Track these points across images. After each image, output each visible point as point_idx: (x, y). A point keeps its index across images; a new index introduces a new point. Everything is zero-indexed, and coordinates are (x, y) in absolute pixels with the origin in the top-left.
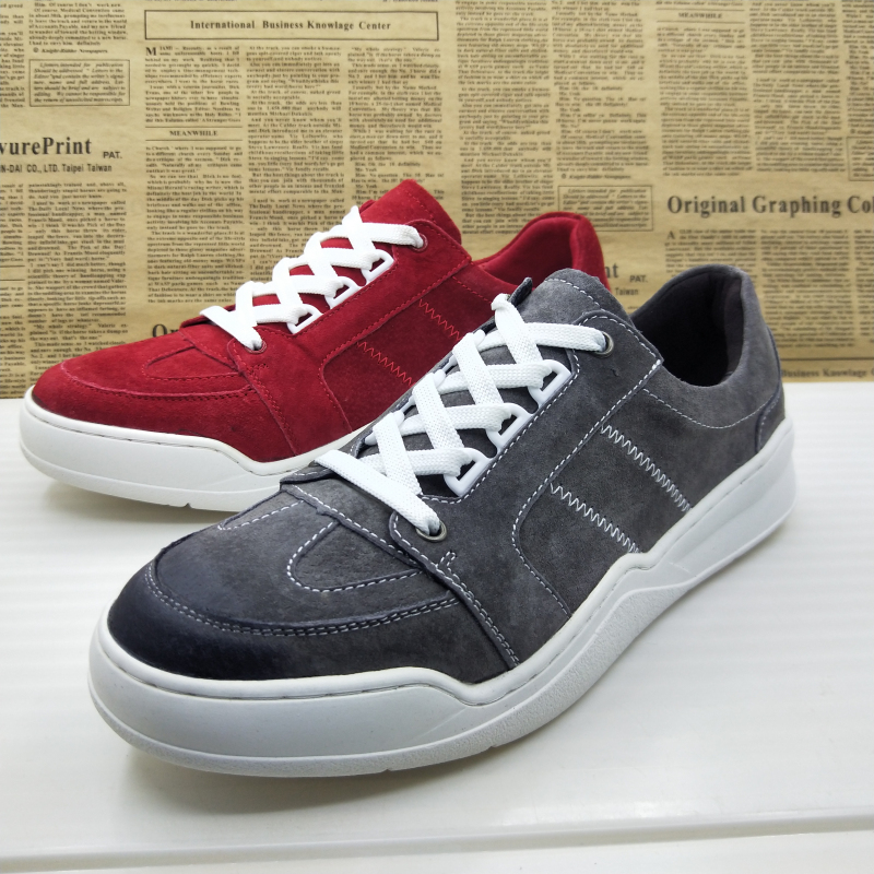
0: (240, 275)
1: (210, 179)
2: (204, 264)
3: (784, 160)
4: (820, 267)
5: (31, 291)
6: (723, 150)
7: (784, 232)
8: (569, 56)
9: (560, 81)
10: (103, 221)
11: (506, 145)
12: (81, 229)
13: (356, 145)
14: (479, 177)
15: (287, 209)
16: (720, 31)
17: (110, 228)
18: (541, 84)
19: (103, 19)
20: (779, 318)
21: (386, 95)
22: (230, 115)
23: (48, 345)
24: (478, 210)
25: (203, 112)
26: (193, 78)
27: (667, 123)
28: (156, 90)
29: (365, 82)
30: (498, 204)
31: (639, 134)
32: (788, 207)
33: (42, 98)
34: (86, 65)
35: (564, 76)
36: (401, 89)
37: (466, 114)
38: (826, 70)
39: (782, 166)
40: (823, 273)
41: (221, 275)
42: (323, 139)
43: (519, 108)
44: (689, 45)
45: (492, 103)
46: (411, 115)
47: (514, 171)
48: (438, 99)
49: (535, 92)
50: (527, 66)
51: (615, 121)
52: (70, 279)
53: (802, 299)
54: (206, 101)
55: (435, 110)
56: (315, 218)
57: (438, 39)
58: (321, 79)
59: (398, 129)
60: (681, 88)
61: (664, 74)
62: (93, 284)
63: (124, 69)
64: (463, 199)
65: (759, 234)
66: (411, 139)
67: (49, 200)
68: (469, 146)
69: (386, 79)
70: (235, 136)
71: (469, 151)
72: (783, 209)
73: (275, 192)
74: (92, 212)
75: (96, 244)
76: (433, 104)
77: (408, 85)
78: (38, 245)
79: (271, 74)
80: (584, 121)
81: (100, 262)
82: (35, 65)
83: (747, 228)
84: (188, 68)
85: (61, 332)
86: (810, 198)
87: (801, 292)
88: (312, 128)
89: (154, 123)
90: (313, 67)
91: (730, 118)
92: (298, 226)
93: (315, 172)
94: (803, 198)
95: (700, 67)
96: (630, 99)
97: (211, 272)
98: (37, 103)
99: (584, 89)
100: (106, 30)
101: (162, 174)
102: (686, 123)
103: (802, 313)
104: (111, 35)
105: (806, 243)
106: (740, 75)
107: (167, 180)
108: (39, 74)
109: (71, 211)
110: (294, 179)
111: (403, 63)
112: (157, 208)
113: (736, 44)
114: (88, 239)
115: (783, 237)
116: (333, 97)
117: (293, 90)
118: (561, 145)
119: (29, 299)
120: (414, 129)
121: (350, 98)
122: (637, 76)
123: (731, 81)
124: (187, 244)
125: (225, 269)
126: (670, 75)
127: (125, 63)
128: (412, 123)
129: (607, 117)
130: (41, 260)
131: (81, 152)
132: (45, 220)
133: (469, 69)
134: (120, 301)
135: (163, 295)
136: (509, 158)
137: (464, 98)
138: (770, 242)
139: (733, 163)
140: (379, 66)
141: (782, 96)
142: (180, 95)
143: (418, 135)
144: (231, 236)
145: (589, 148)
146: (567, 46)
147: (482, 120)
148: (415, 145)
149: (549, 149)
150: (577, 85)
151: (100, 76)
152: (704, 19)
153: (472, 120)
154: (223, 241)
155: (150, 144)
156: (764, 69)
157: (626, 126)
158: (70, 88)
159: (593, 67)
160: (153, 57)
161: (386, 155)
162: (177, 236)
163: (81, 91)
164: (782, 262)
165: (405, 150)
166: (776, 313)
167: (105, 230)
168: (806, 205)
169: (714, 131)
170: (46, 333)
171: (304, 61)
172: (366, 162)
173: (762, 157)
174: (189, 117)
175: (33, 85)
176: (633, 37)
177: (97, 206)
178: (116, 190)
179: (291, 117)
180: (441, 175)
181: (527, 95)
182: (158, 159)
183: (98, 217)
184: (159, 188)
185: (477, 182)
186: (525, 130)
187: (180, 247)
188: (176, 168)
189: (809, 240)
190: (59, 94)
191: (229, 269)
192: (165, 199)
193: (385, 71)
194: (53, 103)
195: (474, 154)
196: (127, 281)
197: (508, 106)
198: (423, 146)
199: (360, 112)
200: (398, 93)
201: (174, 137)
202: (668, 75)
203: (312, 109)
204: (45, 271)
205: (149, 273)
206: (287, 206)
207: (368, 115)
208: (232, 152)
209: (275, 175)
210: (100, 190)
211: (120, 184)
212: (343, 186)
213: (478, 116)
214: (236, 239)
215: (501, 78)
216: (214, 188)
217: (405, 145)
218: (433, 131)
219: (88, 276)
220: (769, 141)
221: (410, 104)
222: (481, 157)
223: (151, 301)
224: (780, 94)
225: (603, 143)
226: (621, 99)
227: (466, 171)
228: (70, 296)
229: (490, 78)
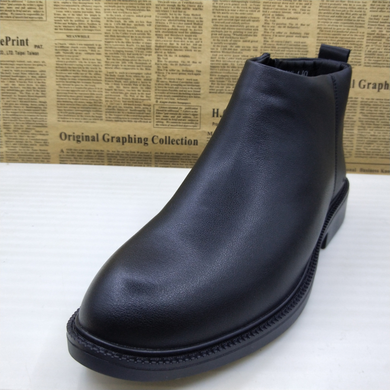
0: (100, 110)
1: (86, 61)
2: (83, 104)
3: (380, 61)
5: (4, 114)
7: (373, 99)
9: (265, 13)
10: (36, 81)
11: (234, 48)
12: (26, 84)
13: (158, 45)
14: (219, 64)
15: (123, 78)
17: (39, 84)
18: (256, 14)
20: (363, 143)
21: (175, 19)
22: (96, 27)
23: (13, 139)
24: (217, 81)
25: (82, 26)
26: (77, 7)
27: (320, 38)
28: (59, 13)
29: (164, 11)
30: (228, 79)
31: (304, 44)
32: (377, 86)
33: (4, 15)
35: (268, 10)
36: (183, 16)
37: (215, 30)
39: (377, 65)
41: (91, 110)
42: (141, 42)
43: (242, 28)
45: (229, 25)
46: (187, 30)
47: (237, 62)
48: (201, 21)
49: (252, 19)
50: (249, 4)
51: (292, 37)
52: (21, 109)
53: (376, 134)
54: (84, 20)
55: (199, 27)
56: (137, 82)
58: (142, 9)
59: (180, 37)
60: (329, 19)
61: (321, 11)
62: (32, 111)
63: (43, 1)
64: (211, 75)
65: (360, 100)
66: (186, 43)
67: (10, 69)
68: (216, 48)
69: (175, 10)
70: (98, 39)
71: (215, 50)
72: (374, 87)
73: (118, 68)
74: (30, 76)
75: (33, 92)
76: (198, 24)
77: (187, 13)
78: (6, 91)
79: (116, 5)
80: (276, 36)
81: (35, 101)
83: (354, 97)
84: (75, 1)
85: (19, 134)
86: (389, 82)
87: (376, 130)
88: (137, 35)
89: (59, 31)
90: (137, 2)
91: (353, 37)
92: (128, 86)
93: (138, 59)
94: (386, 82)
95: (341, 8)
96: (302, 25)
97: (87, 108)
98: (2, 18)
99: (278, 18)
101: (63, 57)
102: (330, 39)
103: (375, 141)
105: (384, 105)
106: (362, 13)
107: (66, 60)
109: (20, 75)
110: (127, 62)
111: (184, 1)
112: (61, 75)
114: (29, 89)
115: (372, 102)
116: (148, 19)
117: (127, 14)
118: (263, 49)
119: (3, 118)
120: (188, 37)
121: (156, 20)
122: (307, 12)
123: (357, 16)
124: (76, 94)
125: (93, 107)
126: (325, 12)
128: (187, 34)
129: (288, 34)
130: (8, 98)
131: (24, 45)
132: (8, 79)
133: (218, 5)
134: (45, 120)
135: (64, 118)
136: (235, 54)
137: (214, 21)
138: (364, 104)
140: (172, 2)
141: (384, 25)
142: (71, 16)
143: (189, 40)
144: (97, 90)
145: (277, 51)
147: (223, 33)
148: (188, 46)
149: (256, 50)
150: (275, 16)
151: (31, 5)
153: (218, 33)
154: (92, 92)
155: (57, 42)
156: (376, 10)
157: (298, 39)
158: (17, 11)
159: (284, 6)
161: (173, 51)
162: (70, 89)
163: (22, 13)
164: (369, 115)
165: (183, 48)
166: (362, 141)
167: (37, 85)
168: (386, 86)
169: (344, 44)
170: (12, 133)
172: (163, 54)
173: (367, 59)
174: (76, 28)
177: (33, 73)
178: (41, 65)
179: (126, 29)
180: (200, 63)
181: (248, 21)
182: (61, 49)
183: (33, 78)
184: (62, 65)
185: (218, 67)
186: (245, 40)
187: (72, 95)
188: (69, 55)
190: (12, 14)
191: (96, 107)
192: (64, 70)
193: (175, 5)
194: (10, 19)
195: (218, 52)
196: (48, 111)
197: (237, 26)
198: (192, 47)
199: (161, 27)
200: (181, 18)
201: (68, 38)
202: (323, 12)
203: (137, 25)
204: (10, 104)
205: (58, 107)
206: (123, 76)
207: (165, 29)
208: (97, 47)
209: (117, 59)
210: (34, 65)
211: (43, 62)
212: (151, 66)
213: (221, 31)
214: (98, 91)
215: (234, 10)
216: (88, 65)
217: (183, 46)
218: (197, 39)
219: (30, 107)
220: (372, 50)
221: (187, 24)
222: (221, 54)
223: (59, 121)
224: (382, 24)
225: (285, 48)
226: (297, 24)
227: (213, 61)
228: (22, 117)
229: (229, 10)
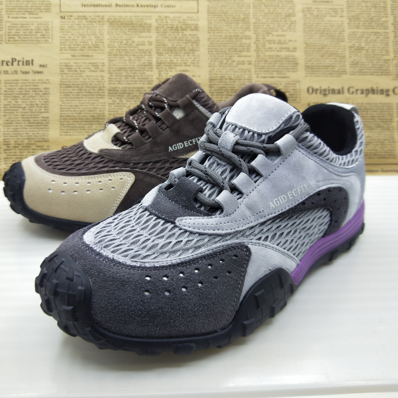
0: (103, 123)
1: (90, 78)
2: (86, 118)
3: (362, 70)
4: (380, 121)
5: (5, 130)
6: (333, 65)
7: (362, 104)
8: (260, 21)
9: (256, 32)
10: (39, 97)
11: (230, 62)
12: (29, 101)
13: (159, 62)
14: (217, 77)
16: (332, 9)
17: (42, 101)
18: (247, 33)
19: (41, 3)
21: (173, 39)
22: (100, 48)
23: (13, 155)
24: (216, 93)
25: (87, 46)
26: (81, 31)
27: (307, 52)
28: (65, 36)
29: (164, 32)
30: (226, 90)
31: (293, 57)
32: (365, 92)
33: (11, 39)
34: (32, 24)
35: (258, 30)
36: (181, 36)
37: (211, 47)
38: (382, 28)
39: (361, 73)
40: (381, 123)
41: (94, 123)
42: (143, 59)
43: (236, 45)
44: (317, 16)
45: (224, 42)
46: (185, 48)
47: (234, 74)
48: (198, 40)
49: (244, 37)
50: (240, 25)
51: (282, 51)
52: (23, 125)
53: (371, 136)
54: (89, 41)
55: (197, 45)
56: (139, 96)
57: (198, 12)
58: (143, 31)
59: (179, 54)
60: (313, 36)
61: (305, 29)
62: (34, 127)
63: (50, 26)
64: (210, 87)
66: (185, 59)
67: (14, 87)
68: (213, 63)
69: (174, 31)
70: (102, 58)
71: (212, 65)
72: (362, 93)
73: (121, 84)
74: (34, 93)
75: (35, 108)
76: (195, 43)
77: (184, 34)
78: (9, 108)
79: (119, 28)
80: (267, 51)
81: (37, 116)
82: (8, 24)
84: (80, 26)
85: (19, 149)
86: (375, 88)
87: (370, 132)
88: (139, 54)
89: (64, 51)
90: (139, 25)
91: (337, 50)
92: (131, 100)
93: (140, 75)
94: (372, 88)
96: (290, 41)
97: (90, 122)
98: (9, 42)
99: (267, 36)
100: (41, 8)
101: (68, 75)
102: (316, 52)
104: (44, 10)
105: (373, 109)
106: (341, 30)
107: (70, 78)
108: (10, 28)
109: (24, 92)
110: (130, 78)
111: (182, 23)
112: (65, 91)
113: (339, 15)
115: (362, 106)
116: (148, 39)
117: (129, 36)
118: (256, 62)
119: (4, 134)
120: (186, 55)
121: (157, 40)
122: (292, 30)
123: (337, 33)
124: (79, 108)
125: (96, 120)
126: (309, 30)
127: (50, 23)
128: (186, 52)
129: (278, 49)
130: (10, 115)
131: (29, 65)
132: (12, 97)
133: (213, 26)
134: (46, 135)
135: (67, 132)
136: (232, 68)
137: (210, 40)
139: (338, 71)
140: (170, 25)
141: (361, 40)
142: (76, 38)
143: (188, 57)
144: (100, 104)
145: (269, 64)
146: (260, 16)
147: (219, 50)
148: (187, 62)
149: (250, 64)
150: (264, 34)
151: (38, 30)
152: (325, 3)
153: (214, 50)
154: (96, 107)
155: (62, 61)
156: (353, 27)
157: (287, 54)
158: (25, 35)
159: (272, 26)
160: (63, 20)
161: (173, 67)
162: (74, 104)
163: (30, 36)
165: (182, 64)
167: (40, 102)
168: (373, 91)
169: (329, 56)
170: (11, 150)
171: (135, 23)
172: (164, 70)
173: (352, 68)
174: (80, 48)
175: (7, 34)
176: (291, 11)
177: (36, 90)
178: (46, 83)
179: (128, 49)
180: (199, 76)
181: (240, 39)
182: (66, 68)
183: (37, 95)
184: (66, 82)
185: (216, 79)
186: (239, 55)
187: (75, 110)
188: (73, 72)
189: (375, 108)
190: (19, 38)
191: (98, 120)
192: (68, 87)
193: (173, 27)
194: (16, 42)
195: (215, 66)
196: (50, 126)
197: (231, 44)
198: (191, 63)
199: (161, 46)
200: (179, 38)
201: (73, 58)
202: (307, 30)
203: (138, 45)
204: (12, 121)
205: (61, 122)
206: (126, 91)
207: (165, 48)
208: (100, 65)
209: (120, 76)
210: (38, 83)
211: (47, 80)
212: (153, 81)
213: (217, 49)
214: (102, 106)
215: (228, 30)
216: (92, 82)
217: (182, 62)
218: (195, 56)
219: (32, 123)
220: (355, 61)
221: (185, 43)
222: (218, 68)
223: (61, 135)
224: (360, 39)
225: (276, 61)
226: (285, 41)
227: (211, 74)
228: (23, 132)
229: (223, 30)
